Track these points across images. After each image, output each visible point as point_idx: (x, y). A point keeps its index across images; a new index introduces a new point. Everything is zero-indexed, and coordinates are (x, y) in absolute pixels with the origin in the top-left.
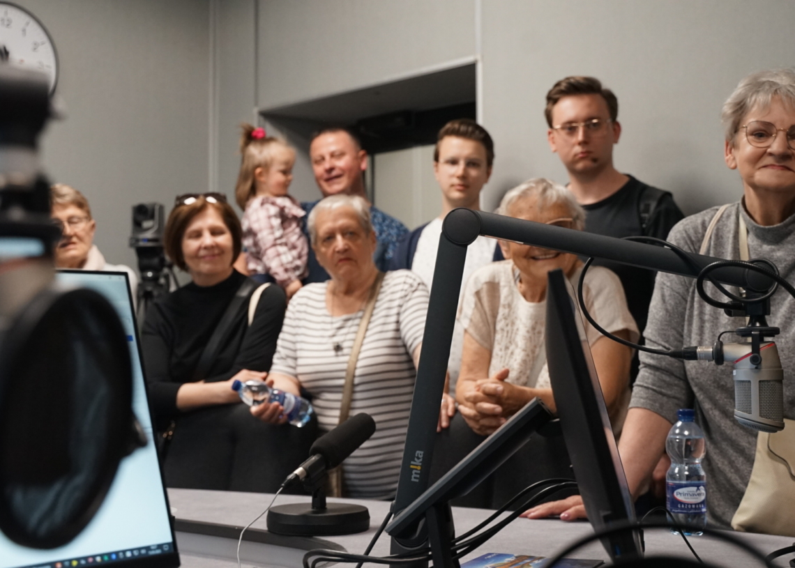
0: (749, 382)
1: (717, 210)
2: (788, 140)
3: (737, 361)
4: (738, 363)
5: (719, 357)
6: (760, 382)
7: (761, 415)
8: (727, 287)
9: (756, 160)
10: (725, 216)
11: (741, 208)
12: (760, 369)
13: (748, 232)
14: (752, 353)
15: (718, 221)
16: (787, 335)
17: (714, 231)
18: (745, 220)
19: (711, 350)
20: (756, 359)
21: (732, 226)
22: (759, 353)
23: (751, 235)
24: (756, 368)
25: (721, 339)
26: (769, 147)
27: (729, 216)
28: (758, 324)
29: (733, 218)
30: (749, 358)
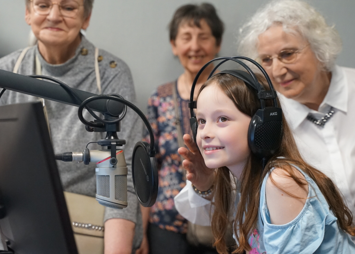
0: (109, 176)
1: (21, 52)
2: (60, 10)
3: (100, 162)
4: (100, 164)
5: (87, 159)
6: (115, 176)
7: (116, 199)
8: (97, 114)
9: (40, 23)
10: (27, 56)
11: (37, 52)
12: (116, 167)
13: (42, 67)
14: (112, 156)
15: (23, 59)
16: (70, 138)
17: (20, 67)
18: (40, 60)
19: (81, 154)
20: (114, 162)
21: (31, 63)
22: (115, 157)
23: (44, 70)
24: (113, 167)
25: (88, 148)
26: (48, 15)
27: (29, 56)
28: (112, 138)
29: (32, 58)
30: (109, 160)
